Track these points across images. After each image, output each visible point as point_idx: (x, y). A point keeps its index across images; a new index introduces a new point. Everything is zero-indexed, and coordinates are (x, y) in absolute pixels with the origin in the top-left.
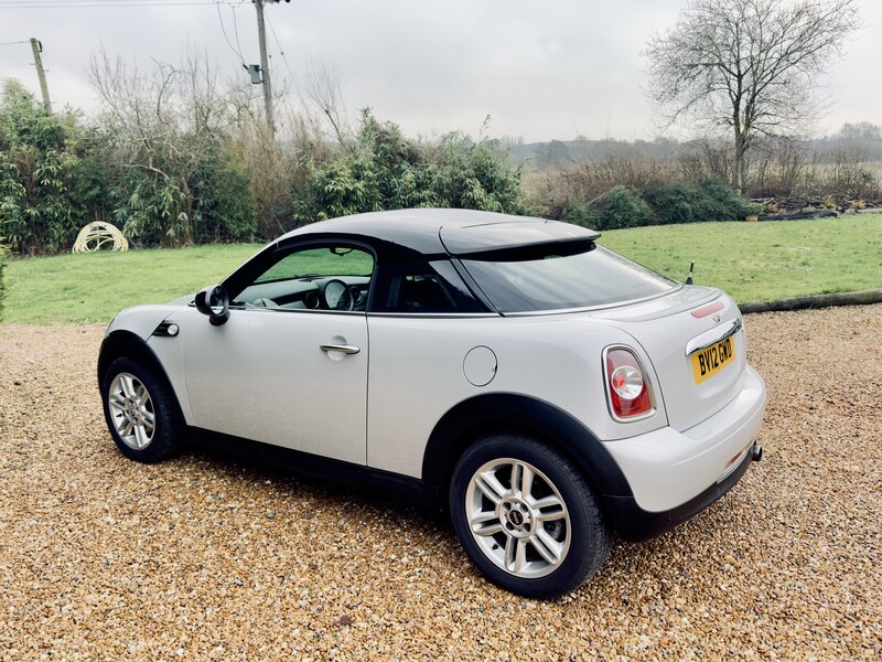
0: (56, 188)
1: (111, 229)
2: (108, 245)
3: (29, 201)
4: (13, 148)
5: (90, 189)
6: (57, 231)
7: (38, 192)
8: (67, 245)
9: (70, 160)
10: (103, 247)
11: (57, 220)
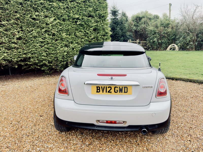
0: (165, 36)
1: (176, 46)
2: (174, 49)
3: (160, 39)
4: (159, 28)
5: (172, 36)
6: (164, 45)
7: (162, 37)
8: (165, 49)
9: (170, 30)
10: (173, 50)
11: (164, 43)
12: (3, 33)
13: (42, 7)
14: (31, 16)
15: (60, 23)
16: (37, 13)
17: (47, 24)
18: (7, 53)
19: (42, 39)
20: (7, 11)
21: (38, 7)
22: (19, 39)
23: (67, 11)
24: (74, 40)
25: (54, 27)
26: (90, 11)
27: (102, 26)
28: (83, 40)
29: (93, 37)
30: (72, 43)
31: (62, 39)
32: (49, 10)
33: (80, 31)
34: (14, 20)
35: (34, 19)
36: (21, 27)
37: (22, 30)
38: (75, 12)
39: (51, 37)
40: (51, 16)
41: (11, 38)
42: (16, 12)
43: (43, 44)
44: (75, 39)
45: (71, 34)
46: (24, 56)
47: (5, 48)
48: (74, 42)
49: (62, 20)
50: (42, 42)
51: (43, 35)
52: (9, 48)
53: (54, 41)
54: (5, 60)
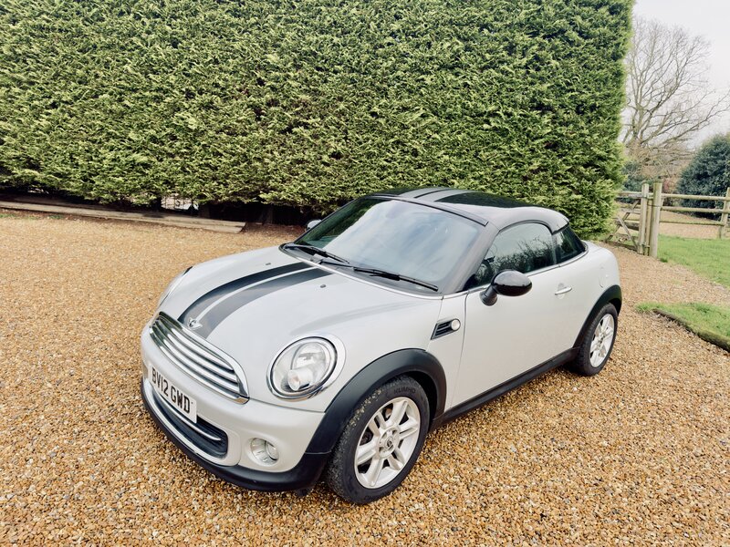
12: (309, 141)
13: (398, 87)
14: (370, 108)
15: (437, 125)
16: (383, 101)
17: (404, 127)
18: (309, 181)
19: (386, 160)
20: (321, 98)
21: (389, 86)
22: (337, 155)
23: (463, 95)
24: (472, 171)
25: (419, 135)
26: (541, 93)
27: (582, 135)
28: (498, 172)
29: (536, 165)
30: (462, 176)
31: (433, 165)
32: (416, 94)
33: (494, 148)
34: (334, 115)
35: (373, 114)
36: (346, 132)
37: (346, 138)
38: (487, 97)
39: (407, 157)
40: (417, 108)
41: (321, 154)
42: (341, 99)
43: (385, 173)
44: (474, 167)
45: (464, 153)
46: (339, 193)
47: (307, 172)
48: (470, 176)
49: (446, 118)
50: (383, 168)
51: (389, 151)
52: (316, 173)
53: (412, 168)
54: (303, 196)
